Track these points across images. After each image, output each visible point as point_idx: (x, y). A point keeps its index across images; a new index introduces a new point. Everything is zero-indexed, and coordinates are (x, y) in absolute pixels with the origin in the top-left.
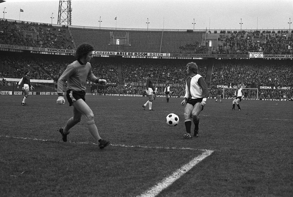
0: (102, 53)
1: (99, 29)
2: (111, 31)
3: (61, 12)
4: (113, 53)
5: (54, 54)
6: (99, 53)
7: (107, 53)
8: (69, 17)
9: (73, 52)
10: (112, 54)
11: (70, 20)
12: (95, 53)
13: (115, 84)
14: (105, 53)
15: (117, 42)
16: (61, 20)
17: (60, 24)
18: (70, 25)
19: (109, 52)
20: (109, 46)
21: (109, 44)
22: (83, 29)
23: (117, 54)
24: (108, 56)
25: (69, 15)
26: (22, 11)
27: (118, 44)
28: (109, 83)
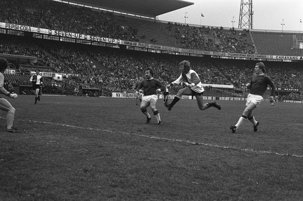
0: (284, 58)
1: (281, 32)
2: (295, 34)
3: (242, 16)
4: (296, 58)
5: (235, 58)
6: (281, 57)
7: (289, 58)
8: (250, 21)
9: (253, 56)
10: (294, 59)
11: (252, 24)
12: (277, 57)
13: (297, 90)
14: (287, 58)
15: (300, 46)
16: (242, 24)
17: (241, 28)
18: (251, 28)
19: (292, 57)
20: (291, 50)
21: (292, 49)
22: (265, 32)
23: (300, 59)
24: (291, 61)
25: (250, 19)
26: (202, 16)
27: (302, 48)
28: (291, 89)
